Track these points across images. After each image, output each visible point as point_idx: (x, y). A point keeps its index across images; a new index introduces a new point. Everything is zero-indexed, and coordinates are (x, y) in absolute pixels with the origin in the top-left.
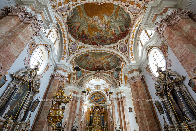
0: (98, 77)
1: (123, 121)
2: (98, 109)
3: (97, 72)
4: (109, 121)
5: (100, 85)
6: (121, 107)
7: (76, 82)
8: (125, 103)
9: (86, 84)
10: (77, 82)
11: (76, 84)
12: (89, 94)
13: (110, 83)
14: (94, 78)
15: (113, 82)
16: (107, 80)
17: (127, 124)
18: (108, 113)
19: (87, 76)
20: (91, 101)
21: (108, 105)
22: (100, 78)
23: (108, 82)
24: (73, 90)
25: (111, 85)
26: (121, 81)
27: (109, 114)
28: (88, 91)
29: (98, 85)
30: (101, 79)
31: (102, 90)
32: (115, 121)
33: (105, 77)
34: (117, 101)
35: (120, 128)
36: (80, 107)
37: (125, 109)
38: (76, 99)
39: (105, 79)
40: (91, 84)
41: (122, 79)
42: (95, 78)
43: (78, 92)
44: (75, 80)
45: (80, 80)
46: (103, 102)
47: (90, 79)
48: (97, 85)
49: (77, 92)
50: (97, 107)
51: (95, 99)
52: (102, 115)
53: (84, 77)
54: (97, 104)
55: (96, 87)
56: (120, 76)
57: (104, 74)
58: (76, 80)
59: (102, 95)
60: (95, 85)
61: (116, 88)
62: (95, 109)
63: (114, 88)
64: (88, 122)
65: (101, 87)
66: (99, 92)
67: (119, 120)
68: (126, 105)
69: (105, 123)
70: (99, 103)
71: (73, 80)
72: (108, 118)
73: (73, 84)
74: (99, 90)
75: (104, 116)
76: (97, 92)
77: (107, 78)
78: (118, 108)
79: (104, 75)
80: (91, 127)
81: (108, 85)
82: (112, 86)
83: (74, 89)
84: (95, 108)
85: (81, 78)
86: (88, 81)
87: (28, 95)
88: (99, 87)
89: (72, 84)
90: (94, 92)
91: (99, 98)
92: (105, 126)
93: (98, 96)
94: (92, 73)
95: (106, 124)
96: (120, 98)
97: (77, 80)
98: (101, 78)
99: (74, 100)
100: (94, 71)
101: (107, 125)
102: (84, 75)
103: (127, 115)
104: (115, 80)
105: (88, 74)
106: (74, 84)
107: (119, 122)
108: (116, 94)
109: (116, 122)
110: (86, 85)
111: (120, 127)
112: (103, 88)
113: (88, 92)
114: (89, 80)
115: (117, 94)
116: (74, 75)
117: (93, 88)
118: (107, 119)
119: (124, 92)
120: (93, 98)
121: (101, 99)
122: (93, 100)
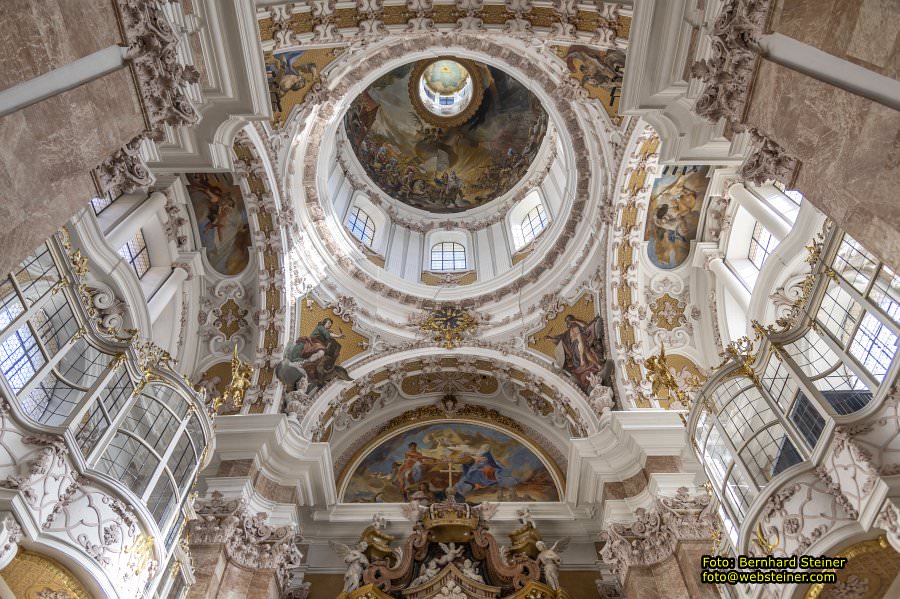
5: (475, 295)
28: (335, 346)
29: (458, 299)
31: (505, 348)
48: (439, 300)
51: (426, 469)
54: (452, 502)
60: (421, 296)
74: (466, 351)
76: (450, 398)
88: (472, 323)
91: (478, 454)
113: (333, 356)
117: (392, 324)
120: (399, 455)
121: (501, 461)
122: (389, 477)
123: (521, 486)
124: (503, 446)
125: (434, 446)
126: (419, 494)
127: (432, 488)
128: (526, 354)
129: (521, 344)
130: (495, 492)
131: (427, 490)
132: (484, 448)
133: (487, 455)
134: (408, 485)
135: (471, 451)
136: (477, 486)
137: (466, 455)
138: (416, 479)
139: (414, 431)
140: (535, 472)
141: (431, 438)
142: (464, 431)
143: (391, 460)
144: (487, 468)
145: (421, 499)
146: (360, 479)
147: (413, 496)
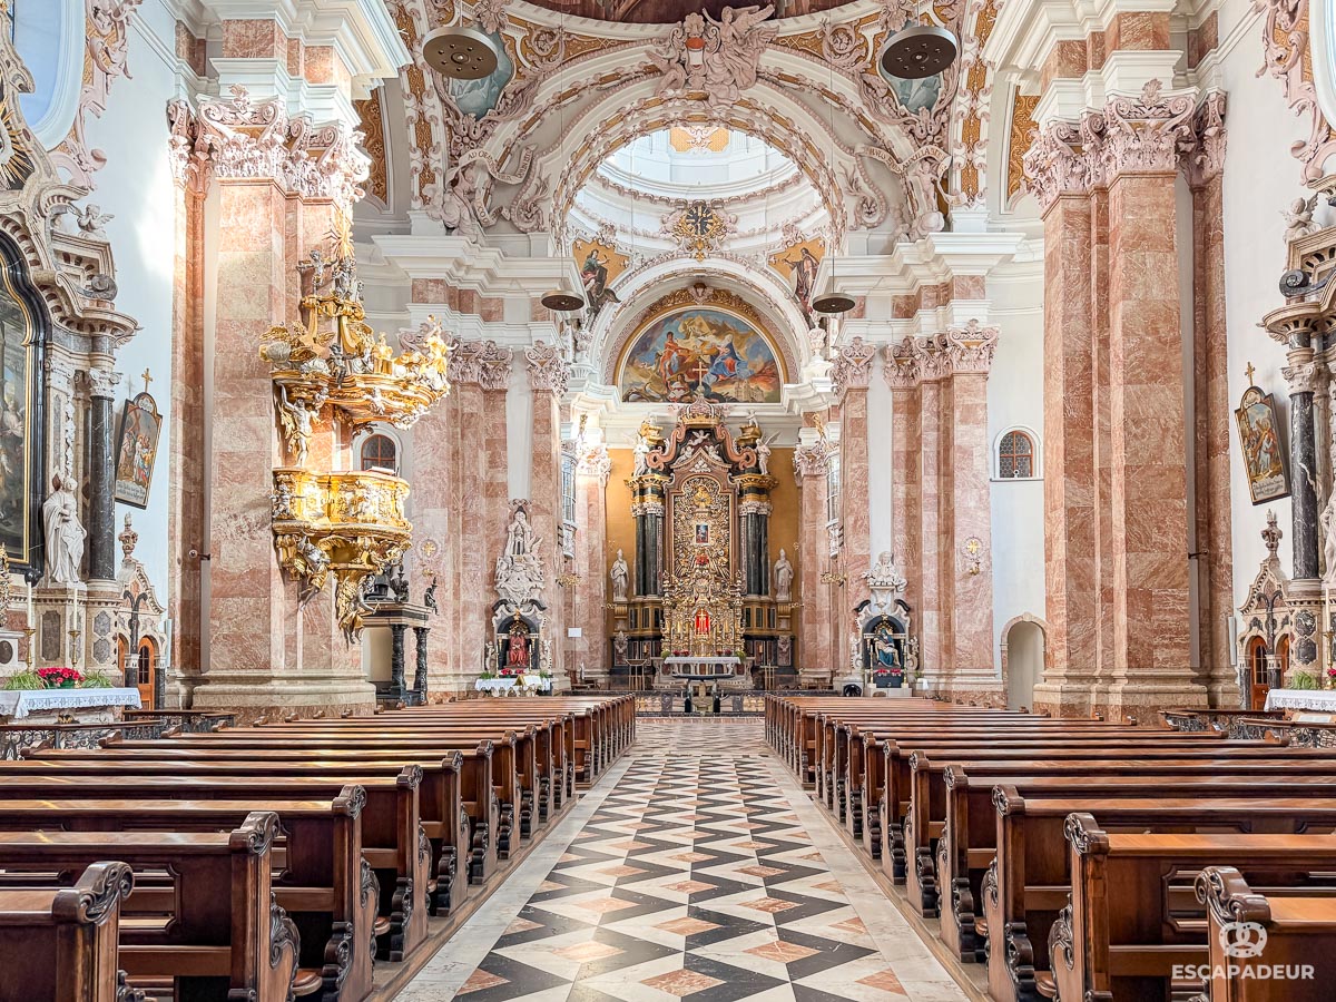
0: (697, 109)
1: (930, 548)
2: (713, 455)
3: (691, 44)
4: (813, 553)
5: (725, 196)
6: (930, 438)
7: (454, 183)
8: (968, 400)
9: (571, 202)
10: (463, 185)
11: (456, 210)
12: (609, 310)
13: (841, 182)
14: (654, 114)
15: (871, 170)
16: (807, 145)
17: (966, 577)
18: (807, 485)
19: (574, 91)
20: (635, 378)
21: (809, 419)
22: (730, 124)
23: (812, 163)
24: (442, 276)
25: (850, 204)
26: (960, 155)
27: (815, 493)
28: (603, 271)
29: (708, 198)
30: (738, 136)
31: (749, 263)
32: (859, 552)
33: (786, 106)
34: (900, 383)
35: (899, 602)
36: (534, 445)
37: (967, 453)
38: (484, 368)
39: (781, 133)
40: (627, 186)
41: (983, 136)
42: (665, 123)
43: (492, 295)
44: (438, 160)
45: (494, 147)
46: (765, 389)
47: (615, 133)
48: (690, 198)
49: (484, 295)
50: (701, 437)
51: (682, 359)
52: (750, 504)
53: (538, 116)
54: (701, 404)
55: (678, 230)
56: (963, 84)
57: (772, 59)
58: (453, 158)
59: (749, 310)
60: (673, 196)
61: (903, 247)
62: (678, 455)
63: (881, 237)
64: (621, 567)
65: (742, 227)
66: (722, 285)
67: (901, 547)
68: (980, 413)
69: (779, 565)
70: (722, 399)
71: (416, 160)
72: (806, 527)
73: (426, 200)
74: (713, 264)
75: (764, 511)
76: (700, 284)
77: (805, 122)
78: (902, 447)
79: (779, 80)
80: (651, 597)
81: (817, 198)
82: (859, 224)
83: (450, 266)
84: (680, 444)
85: (506, 131)
86: (583, 163)
87: (44, 369)
88: (722, 229)
89: (417, 204)
90: (659, 280)
91: (722, 344)
92: (776, 591)
93: (712, 326)
94: (631, 60)
95: (783, 577)
96: (932, 353)
97: (463, 161)
98: (742, 114)
99: (469, 379)
100: (651, 30)
101: (794, 585)
102: (535, 82)
103: (972, 504)
104: (903, 146)
105: (584, 71)
106: (438, 201)
107: (899, 559)
108: (888, 312)
109: (875, 560)
110: (572, 211)
111: (899, 596)
112: (764, 232)
113: (601, 280)
114: (598, 149)
115: (907, 309)
116: (418, 89)
117: (646, 236)
118: (796, 534)
119: (977, 282)
120: (660, 345)
121: (740, 352)
122: (653, 368)
123: (753, 377)
124: (743, 337)
125: (687, 337)
126: (677, 385)
127: (687, 379)
128: (766, 272)
129: (763, 262)
130: (733, 383)
131: (683, 381)
132: (728, 338)
133: (730, 346)
134: (669, 377)
135: (716, 341)
136: (721, 377)
137: (714, 347)
138: (674, 370)
139: (670, 319)
140: (766, 365)
141: (685, 327)
142: (712, 319)
143: (654, 350)
144: (729, 360)
145: (679, 389)
146: (631, 368)
147: (673, 386)
